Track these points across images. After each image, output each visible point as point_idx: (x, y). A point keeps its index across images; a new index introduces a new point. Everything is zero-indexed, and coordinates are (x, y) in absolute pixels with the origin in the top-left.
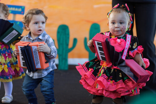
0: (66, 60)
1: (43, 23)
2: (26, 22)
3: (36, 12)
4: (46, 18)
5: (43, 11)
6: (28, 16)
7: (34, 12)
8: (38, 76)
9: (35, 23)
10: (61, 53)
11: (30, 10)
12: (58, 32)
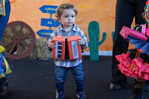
0: (97, 52)
1: (73, 16)
2: (58, 15)
3: (66, 6)
4: (76, 12)
5: (73, 5)
6: (59, 10)
7: (65, 6)
8: (70, 65)
9: (65, 17)
10: (92, 46)
11: (62, 5)
12: (89, 28)
